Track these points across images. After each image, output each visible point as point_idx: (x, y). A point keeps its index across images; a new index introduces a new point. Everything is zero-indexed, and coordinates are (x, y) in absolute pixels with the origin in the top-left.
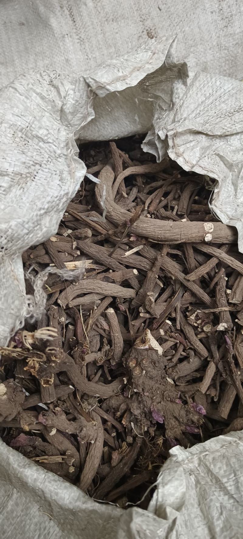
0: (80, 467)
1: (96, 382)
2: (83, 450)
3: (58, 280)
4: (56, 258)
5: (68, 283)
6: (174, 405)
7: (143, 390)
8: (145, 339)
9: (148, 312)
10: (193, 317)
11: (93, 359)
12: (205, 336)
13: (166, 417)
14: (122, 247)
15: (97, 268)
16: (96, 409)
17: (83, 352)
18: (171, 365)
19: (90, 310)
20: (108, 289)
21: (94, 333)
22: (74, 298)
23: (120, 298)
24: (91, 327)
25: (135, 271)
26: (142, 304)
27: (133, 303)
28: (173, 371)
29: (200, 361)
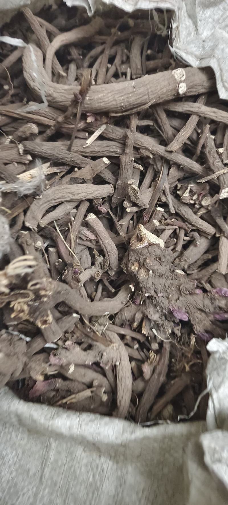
0: (113, 392)
1: (100, 300)
2: (110, 374)
3: (16, 199)
4: (4, 173)
5: (29, 199)
6: (195, 297)
7: (155, 292)
8: (141, 236)
9: (135, 205)
10: (186, 195)
11: (90, 277)
12: (205, 211)
13: (190, 312)
14: (79, 136)
15: (59, 171)
16: (109, 328)
17: (75, 273)
18: (176, 254)
19: (68, 224)
20: (80, 191)
21: (81, 248)
22: (44, 216)
23: (97, 199)
24: (75, 241)
25: (106, 160)
26: (126, 197)
27: (114, 200)
28: (180, 261)
29: (208, 241)
